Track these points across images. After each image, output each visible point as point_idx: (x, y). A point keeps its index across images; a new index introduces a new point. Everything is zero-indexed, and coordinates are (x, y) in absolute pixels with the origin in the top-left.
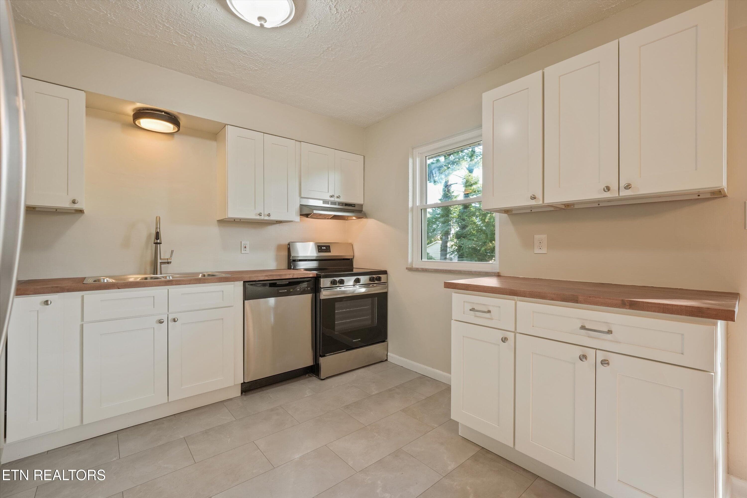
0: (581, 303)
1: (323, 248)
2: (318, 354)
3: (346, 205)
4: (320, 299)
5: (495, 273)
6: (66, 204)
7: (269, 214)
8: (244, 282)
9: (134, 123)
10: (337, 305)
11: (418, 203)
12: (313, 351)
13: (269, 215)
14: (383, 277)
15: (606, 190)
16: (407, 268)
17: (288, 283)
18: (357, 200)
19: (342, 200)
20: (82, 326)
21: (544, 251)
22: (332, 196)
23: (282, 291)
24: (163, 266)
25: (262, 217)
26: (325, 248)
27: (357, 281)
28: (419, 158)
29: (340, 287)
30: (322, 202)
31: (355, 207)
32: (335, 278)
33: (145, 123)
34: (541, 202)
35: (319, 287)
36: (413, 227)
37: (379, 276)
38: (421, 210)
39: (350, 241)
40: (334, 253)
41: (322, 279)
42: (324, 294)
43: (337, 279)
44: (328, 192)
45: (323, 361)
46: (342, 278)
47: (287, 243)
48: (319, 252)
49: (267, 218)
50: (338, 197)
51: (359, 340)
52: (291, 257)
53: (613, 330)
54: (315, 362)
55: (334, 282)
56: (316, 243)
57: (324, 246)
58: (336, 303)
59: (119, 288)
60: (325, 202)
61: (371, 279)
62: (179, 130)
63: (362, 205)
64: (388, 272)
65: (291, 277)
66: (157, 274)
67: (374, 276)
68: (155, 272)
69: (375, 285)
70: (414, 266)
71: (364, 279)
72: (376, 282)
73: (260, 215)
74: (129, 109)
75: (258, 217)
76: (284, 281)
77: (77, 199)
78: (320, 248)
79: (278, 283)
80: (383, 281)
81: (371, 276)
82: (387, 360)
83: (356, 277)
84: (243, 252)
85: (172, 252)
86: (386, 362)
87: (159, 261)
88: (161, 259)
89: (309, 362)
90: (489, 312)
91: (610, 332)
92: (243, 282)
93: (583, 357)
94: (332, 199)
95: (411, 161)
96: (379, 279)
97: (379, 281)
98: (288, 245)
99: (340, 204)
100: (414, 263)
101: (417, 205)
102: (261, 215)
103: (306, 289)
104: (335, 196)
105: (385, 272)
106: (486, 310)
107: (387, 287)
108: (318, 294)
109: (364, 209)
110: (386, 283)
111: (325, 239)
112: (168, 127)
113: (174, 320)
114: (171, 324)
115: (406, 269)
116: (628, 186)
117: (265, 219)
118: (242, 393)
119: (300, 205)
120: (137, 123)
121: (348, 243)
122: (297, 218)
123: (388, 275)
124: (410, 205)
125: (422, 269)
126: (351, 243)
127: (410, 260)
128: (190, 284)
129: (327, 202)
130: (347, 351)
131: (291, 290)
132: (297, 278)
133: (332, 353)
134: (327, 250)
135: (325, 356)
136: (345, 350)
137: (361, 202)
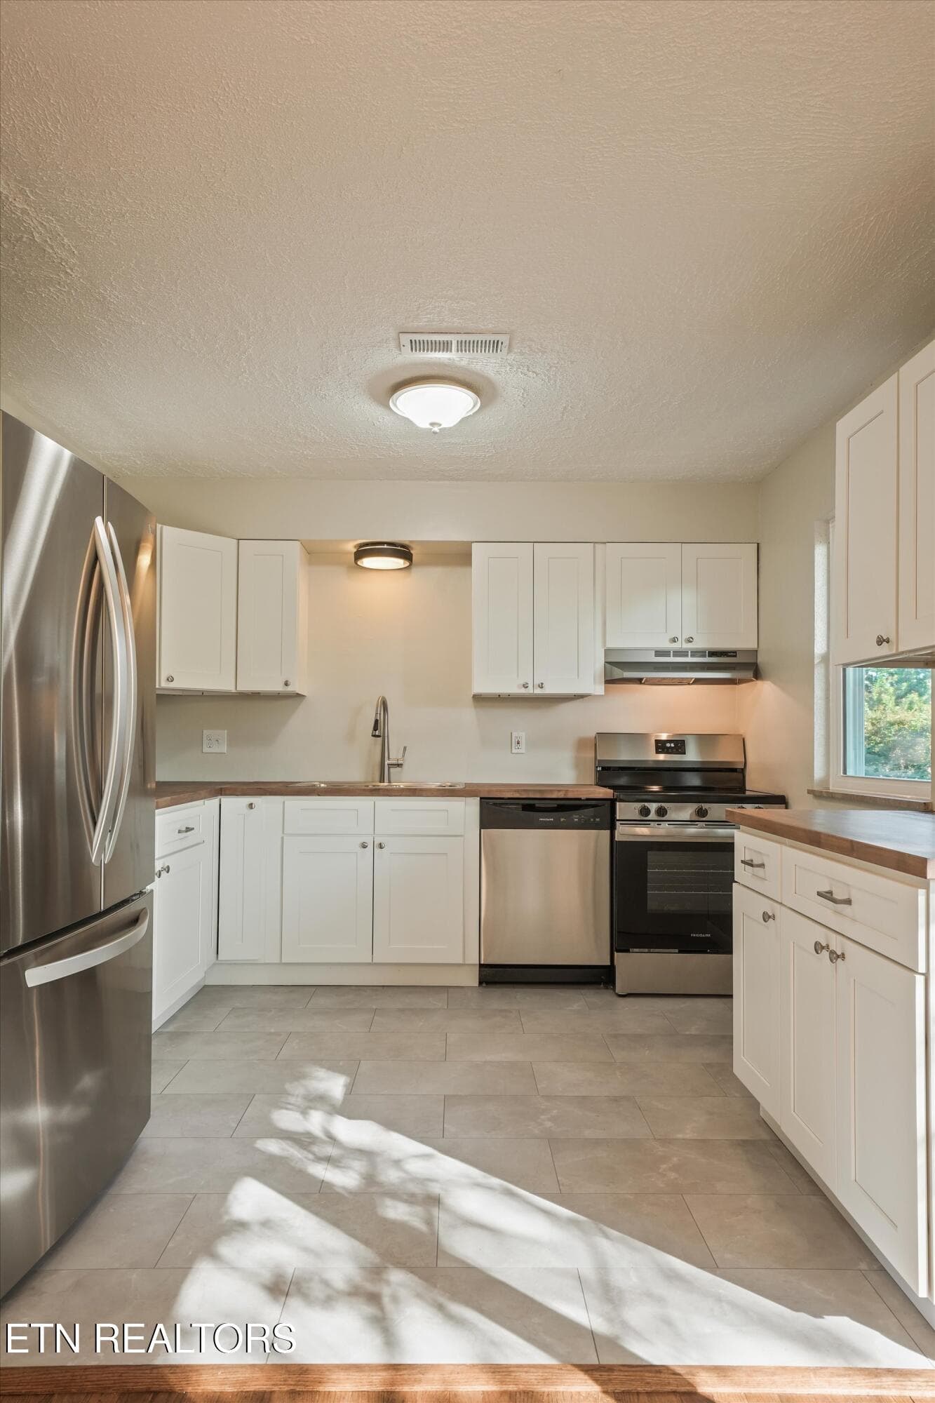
1: (667, 745)
3: (713, 653)
4: (621, 841)
6: (277, 687)
7: (542, 684)
8: (481, 798)
9: (356, 564)
10: (652, 857)
13: (541, 686)
17: (556, 805)
18: (743, 640)
19: (699, 644)
20: (283, 838)
22: (674, 640)
23: (542, 819)
24: (392, 770)
25: (530, 691)
26: (673, 745)
27: (699, 814)
29: (659, 823)
30: (653, 651)
31: (735, 656)
32: (647, 804)
33: (367, 562)
35: (612, 817)
39: (742, 732)
41: (618, 804)
42: (624, 832)
43: (652, 806)
44: (662, 632)
45: (625, 960)
46: (663, 805)
49: (538, 691)
50: (688, 640)
51: (707, 936)
52: (597, 761)
55: (643, 812)
57: (670, 742)
58: (649, 852)
59: (319, 795)
60: (659, 653)
62: (410, 565)
63: (755, 652)
65: (562, 796)
66: (384, 782)
68: (382, 780)
70: (830, 789)
73: (525, 686)
74: (351, 547)
75: (523, 691)
76: (549, 802)
77: (290, 681)
78: (664, 745)
79: (538, 804)
84: (513, 752)
85: (405, 748)
87: (387, 762)
88: (389, 759)
89: (598, 956)
92: (479, 798)
94: (676, 646)
95: (820, 550)
99: (696, 653)
100: (831, 780)
102: (527, 687)
103: (592, 820)
104: (682, 640)
105: (781, 800)
109: (761, 659)
112: (400, 563)
113: (381, 846)
114: (377, 850)
115: (808, 793)
117: (535, 692)
118: (480, 983)
119: (606, 662)
120: (359, 563)
122: (599, 689)
124: (819, 648)
126: (741, 735)
127: (818, 773)
128: (400, 796)
129: (665, 653)
130: (680, 952)
131: (562, 820)
132: (580, 799)
133: (647, 950)
134: (677, 750)
135: (627, 951)
136: (677, 951)
137: (751, 644)
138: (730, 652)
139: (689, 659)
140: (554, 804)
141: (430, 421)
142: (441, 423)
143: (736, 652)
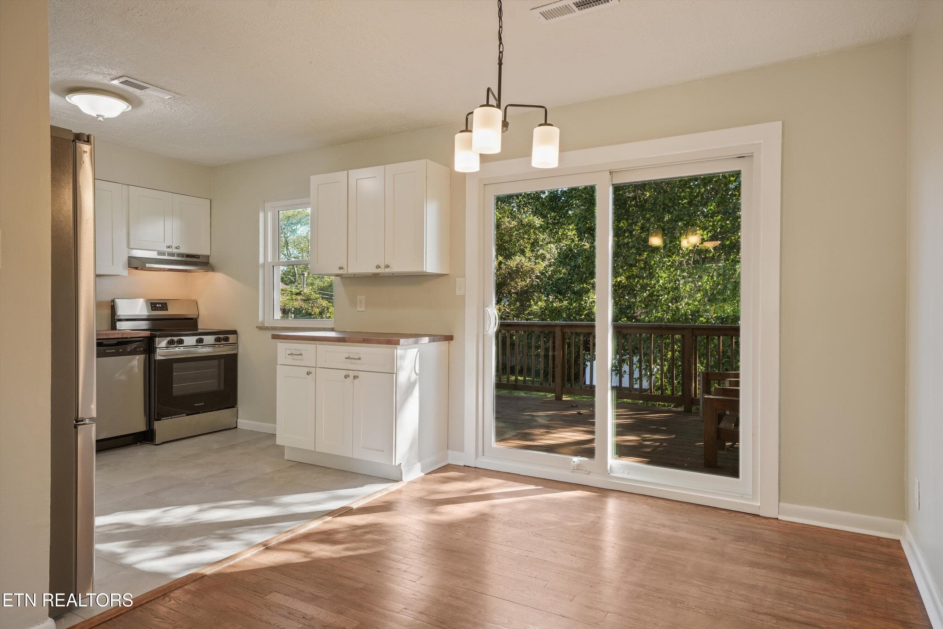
0: (347, 342)
1: (158, 305)
2: (153, 418)
3: (188, 256)
4: (155, 360)
5: (330, 328)
11: (270, 259)
12: (146, 415)
14: (232, 338)
15: (378, 268)
16: (257, 327)
17: (116, 342)
18: (202, 249)
19: (183, 251)
21: (363, 309)
22: (169, 247)
23: (109, 351)
26: (160, 305)
27: (200, 341)
28: (271, 212)
29: (179, 348)
30: (156, 252)
31: (199, 258)
32: (173, 338)
34: (346, 272)
35: (153, 347)
36: (264, 284)
37: (227, 336)
38: (273, 266)
39: (194, 298)
40: (173, 311)
41: (157, 339)
42: (160, 355)
43: (176, 339)
44: (164, 242)
45: (157, 425)
46: (181, 338)
47: (110, 299)
48: (152, 310)
50: (176, 248)
51: (202, 404)
52: (116, 316)
53: (361, 357)
54: (148, 428)
55: (171, 343)
56: (147, 301)
57: (159, 303)
58: (174, 364)
60: (160, 253)
61: (218, 340)
63: (208, 257)
64: (238, 332)
65: (120, 337)
67: (221, 336)
69: (222, 346)
70: (266, 325)
71: (209, 339)
72: (223, 342)
76: (110, 340)
78: (154, 305)
79: (105, 342)
80: (231, 341)
81: (217, 336)
82: (236, 427)
83: (198, 337)
86: (235, 429)
89: (140, 426)
90: (301, 354)
91: (360, 359)
93: (346, 377)
94: (169, 250)
95: (261, 215)
96: (227, 339)
97: (227, 342)
98: (111, 301)
99: (179, 255)
100: (265, 321)
101: (269, 261)
103: (138, 349)
104: (173, 247)
105: (234, 332)
106: (299, 353)
107: (237, 348)
108: (152, 355)
109: (211, 261)
110: (236, 344)
111: (160, 295)
116: (387, 266)
119: (128, 257)
121: (190, 300)
122: (124, 272)
123: (238, 336)
124: (261, 261)
125: (272, 327)
126: (195, 300)
127: (261, 319)
129: (163, 254)
130: (187, 415)
131: (120, 350)
132: (127, 338)
133: (170, 417)
134: (163, 308)
135: (160, 420)
136: (185, 415)
137: (207, 253)
138: (197, 256)
139: (166, 257)
140: (115, 342)
141: (97, 114)
142: (104, 116)
143: (199, 256)
